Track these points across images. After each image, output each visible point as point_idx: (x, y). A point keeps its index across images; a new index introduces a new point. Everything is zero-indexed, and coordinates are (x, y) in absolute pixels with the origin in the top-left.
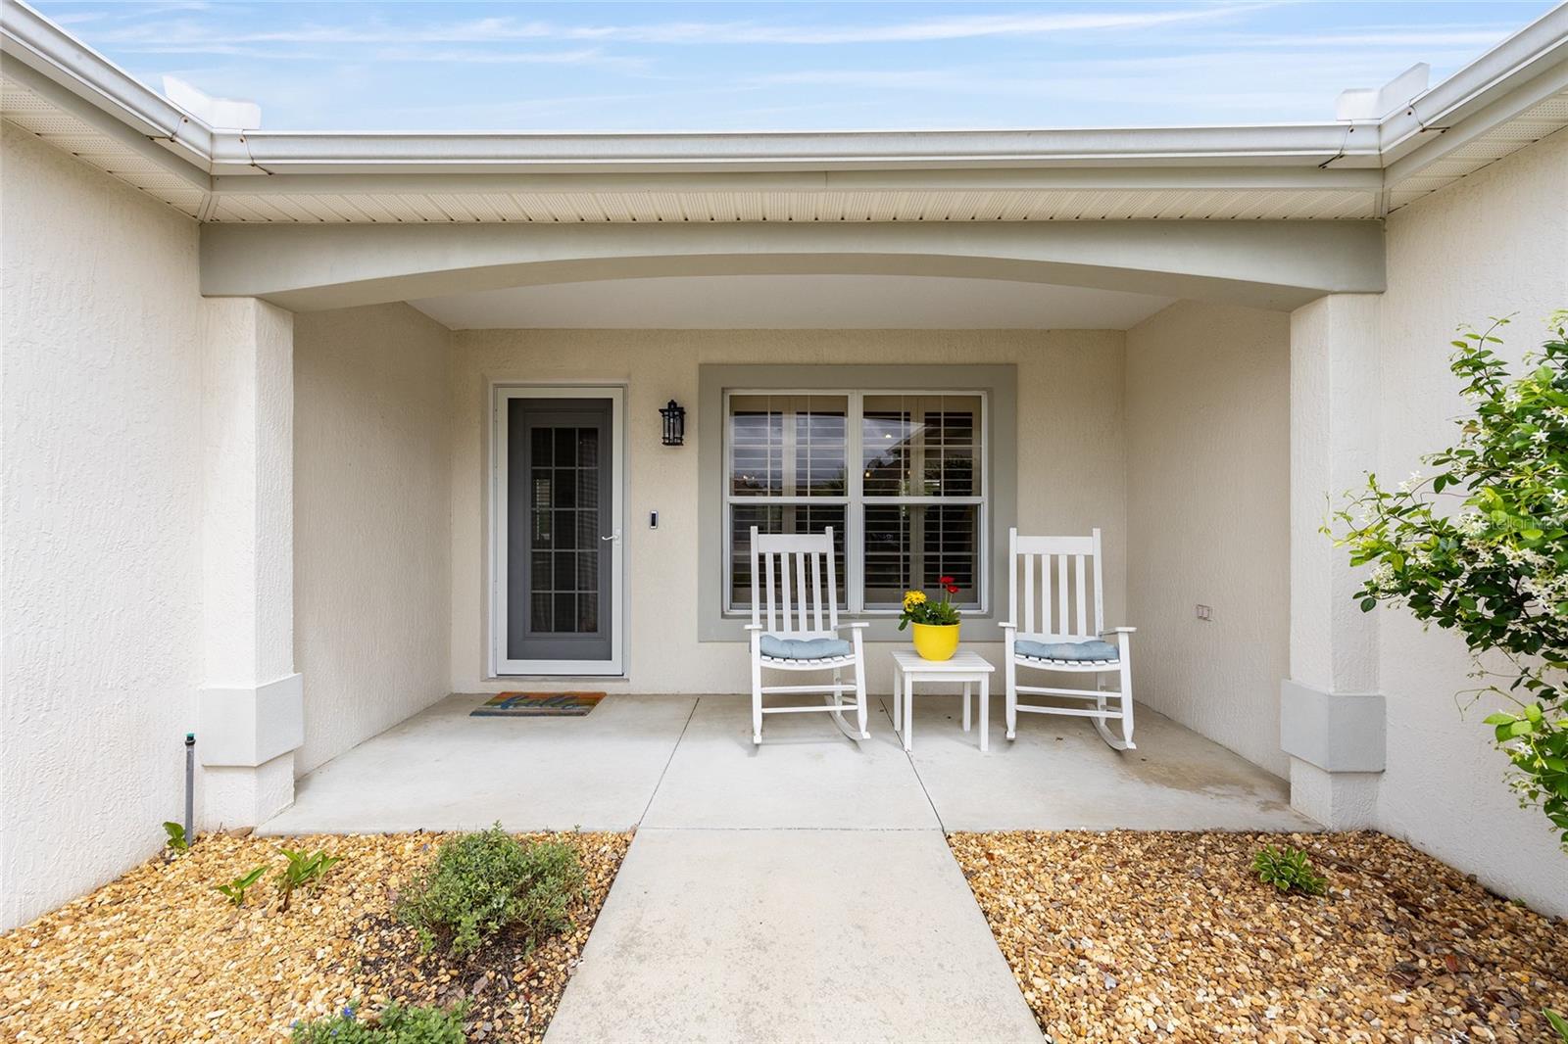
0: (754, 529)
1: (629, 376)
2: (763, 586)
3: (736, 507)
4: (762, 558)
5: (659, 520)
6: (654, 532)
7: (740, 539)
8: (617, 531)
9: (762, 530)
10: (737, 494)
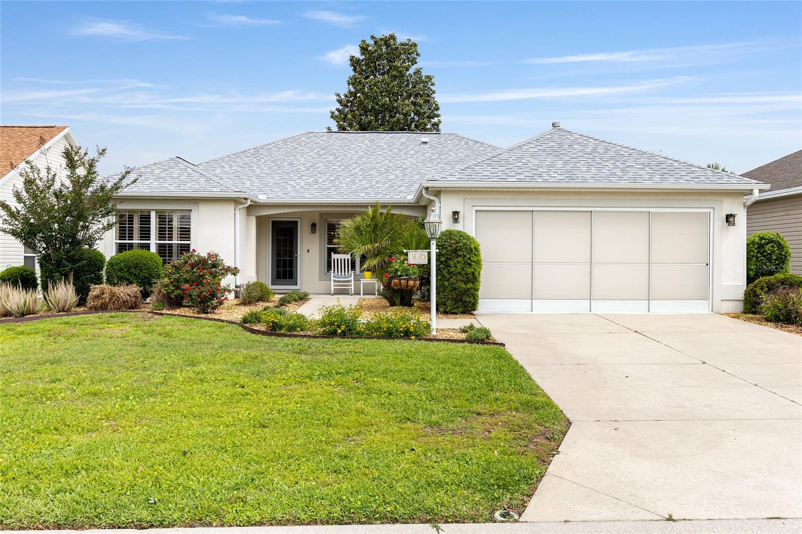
0: (332, 253)
1: (302, 216)
2: (334, 268)
3: (328, 248)
4: (334, 259)
5: (310, 251)
6: (308, 254)
7: (329, 256)
8: (299, 254)
9: (335, 253)
10: (329, 244)
